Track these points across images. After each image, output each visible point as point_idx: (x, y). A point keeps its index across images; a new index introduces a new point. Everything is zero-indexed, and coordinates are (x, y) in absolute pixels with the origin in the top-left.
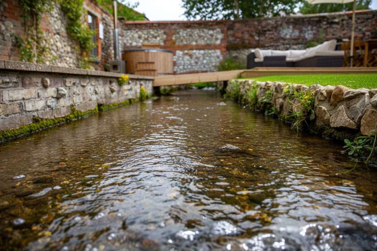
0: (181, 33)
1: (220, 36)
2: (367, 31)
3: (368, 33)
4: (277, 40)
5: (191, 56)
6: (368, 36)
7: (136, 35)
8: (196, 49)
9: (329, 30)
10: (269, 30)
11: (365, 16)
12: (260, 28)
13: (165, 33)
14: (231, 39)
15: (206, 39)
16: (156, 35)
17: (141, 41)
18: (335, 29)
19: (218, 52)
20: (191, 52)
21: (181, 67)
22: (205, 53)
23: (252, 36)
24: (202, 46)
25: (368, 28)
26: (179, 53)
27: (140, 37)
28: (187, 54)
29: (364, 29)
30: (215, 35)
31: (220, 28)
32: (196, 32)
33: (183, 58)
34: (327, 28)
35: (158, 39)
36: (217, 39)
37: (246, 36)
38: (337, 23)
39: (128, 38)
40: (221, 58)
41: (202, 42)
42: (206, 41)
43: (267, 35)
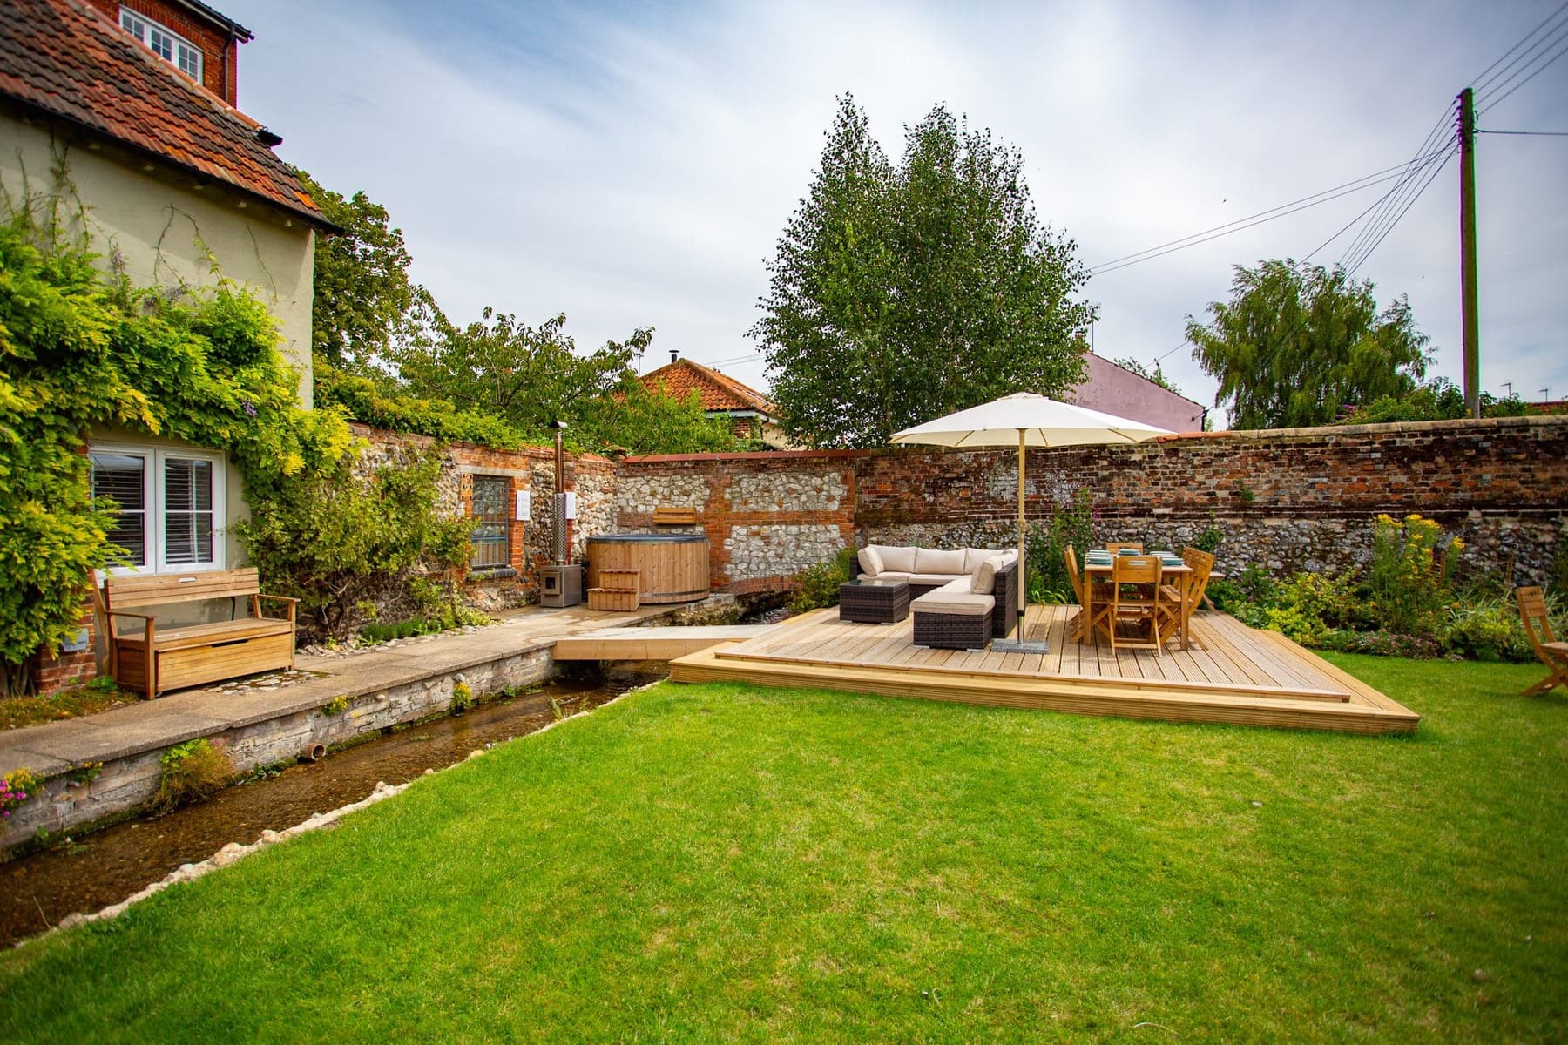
0: (744, 484)
1: (838, 492)
2: (1219, 487)
3: (1222, 494)
4: (980, 505)
5: (767, 540)
6: (1224, 499)
7: (646, 489)
8: (779, 523)
9: (1115, 482)
10: (960, 479)
11: (1215, 449)
12: (937, 471)
13: (707, 483)
14: (866, 497)
15: (803, 498)
16: (687, 487)
17: (656, 502)
18: (1132, 481)
19: (835, 532)
20: (766, 530)
21: (743, 566)
22: (801, 533)
23: (916, 491)
24: (794, 513)
25: (1223, 480)
26: (739, 531)
27: (653, 494)
28: (757, 534)
29: (1213, 482)
30: (825, 487)
31: (839, 471)
32: (780, 482)
33: (748, 545)
34: (1112, 475)
35: (693, 496)
36: (830, 498)
37: (904, 491)
38: (1138, 465)
39: (629, 496)
40: (841, 545)
41: (793, 506)
42: (804, 503)
43: (954, 492)
